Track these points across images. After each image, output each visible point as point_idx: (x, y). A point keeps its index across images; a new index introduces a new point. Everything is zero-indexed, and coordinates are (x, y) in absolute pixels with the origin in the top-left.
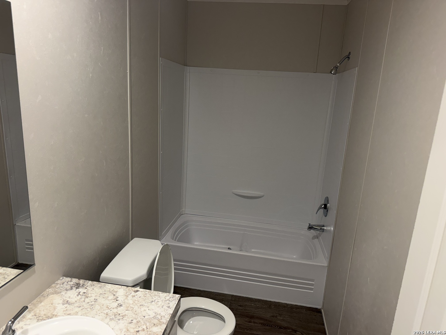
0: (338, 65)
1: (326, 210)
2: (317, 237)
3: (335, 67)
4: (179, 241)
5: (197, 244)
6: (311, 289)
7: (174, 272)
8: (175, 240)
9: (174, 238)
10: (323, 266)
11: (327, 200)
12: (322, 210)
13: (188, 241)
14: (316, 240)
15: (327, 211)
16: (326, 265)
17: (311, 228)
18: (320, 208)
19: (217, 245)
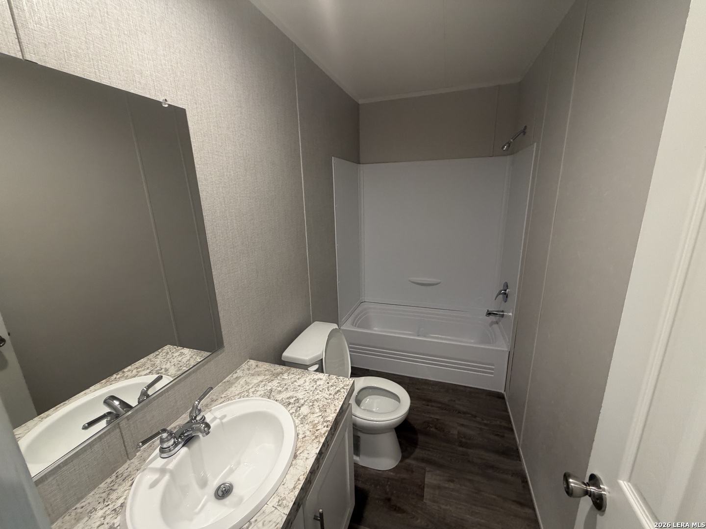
0: (512, 140)
1: (505, 296)
2: (497, 323)
3: (508, 143)
4: (359, 327)
5: (376, 330)
6: (492, 373)
7: (350, 354)
8: (355, 326)
9: (353, 324)
10: (503, 351)
11: (506, 286)
12: (501, 296)
13: (368, 327)
14: (495, 326)
15: (507, 297)
16: (507, 349)
17: (489, 314)
18: (500, 293)
19: (393, 331)
